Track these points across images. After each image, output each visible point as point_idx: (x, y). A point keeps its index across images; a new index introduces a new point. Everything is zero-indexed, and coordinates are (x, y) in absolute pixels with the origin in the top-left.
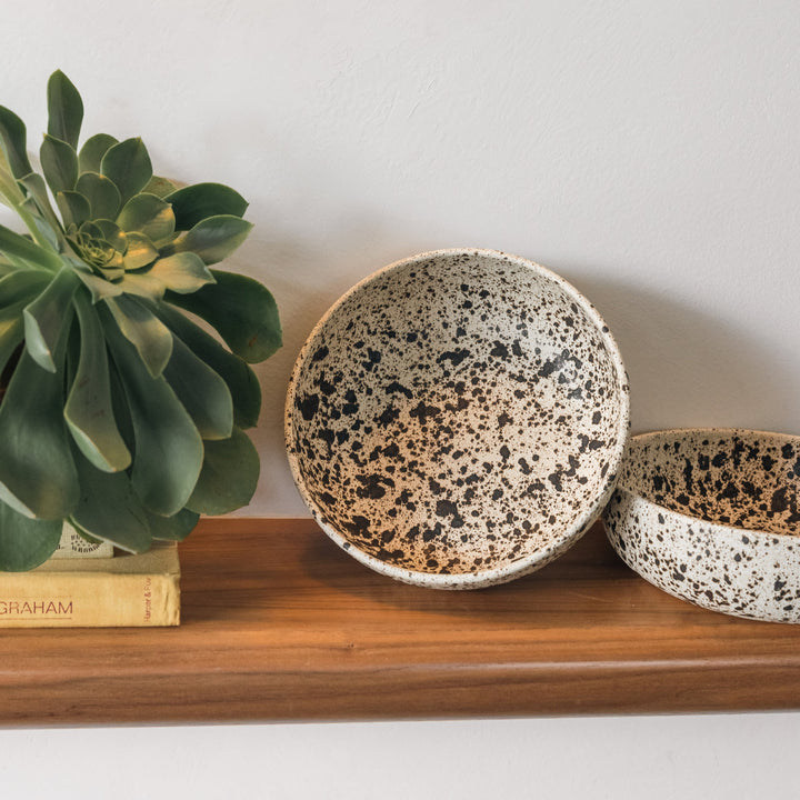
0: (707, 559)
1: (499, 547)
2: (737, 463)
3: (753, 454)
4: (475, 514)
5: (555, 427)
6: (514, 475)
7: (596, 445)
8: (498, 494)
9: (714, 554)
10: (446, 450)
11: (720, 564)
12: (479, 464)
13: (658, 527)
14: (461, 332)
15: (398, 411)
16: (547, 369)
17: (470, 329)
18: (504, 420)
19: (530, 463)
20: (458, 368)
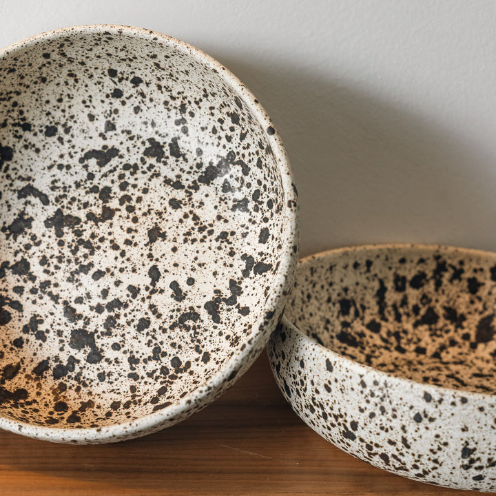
0: (382, 417)
1: (142, 388)
2: (438, 284)
3: (457, 274)
4: (116, 347)
5: (215, 244)
6: (164, 302)
7: (262, 268)
8: (144, 324)
9: (390, 412)
10: (85, 269)
11: (396, 424)
12: (124, 287)
13: (326, 376)
14: (111, 126)
15: (31, 219)
16: (209, 175)
17: (121, 123)
18: (155, 234)
19: (184, 287)
20: (105, 169)
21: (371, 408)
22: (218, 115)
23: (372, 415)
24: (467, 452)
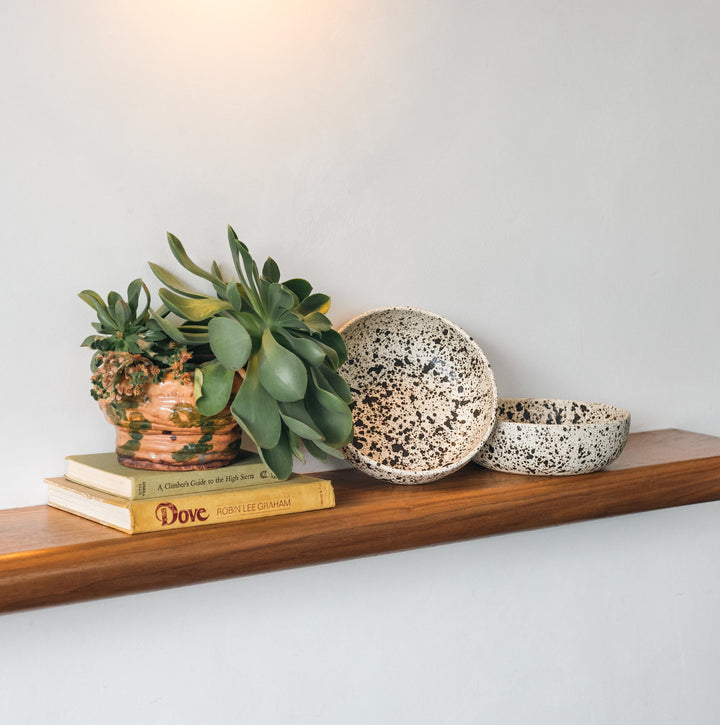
0: (546, 443)
1: (431, 463)
4: (413, 448)
5: (439, 398)
6: (427, 425)
7: (464, 403)
8: (421, 436)
9: (550, 440)
10: (389, 418)
12: (408, 422)
13: (517, 433)
14: (376, 356)
15: (355, 402)
16: (427, 369)
17: (380, 354)
18: (413, 398)
19: (433, 418)
20: (380, 375)
21: (541, 440)
22: (427, 341)
23: (542, 443)
24: (581, 450)
